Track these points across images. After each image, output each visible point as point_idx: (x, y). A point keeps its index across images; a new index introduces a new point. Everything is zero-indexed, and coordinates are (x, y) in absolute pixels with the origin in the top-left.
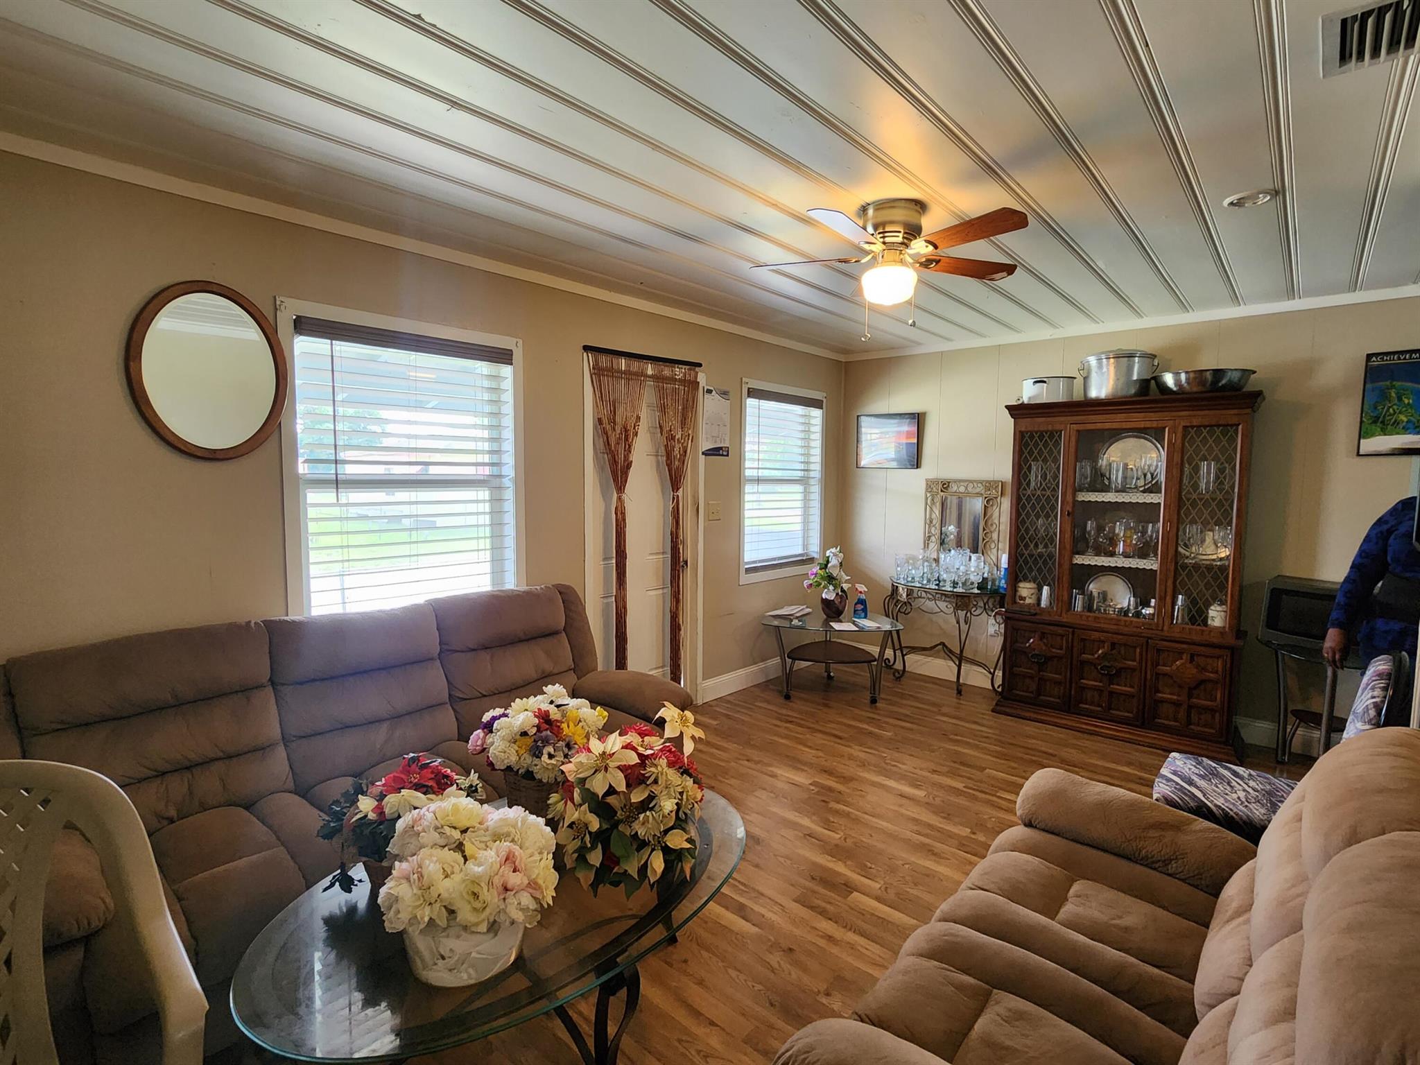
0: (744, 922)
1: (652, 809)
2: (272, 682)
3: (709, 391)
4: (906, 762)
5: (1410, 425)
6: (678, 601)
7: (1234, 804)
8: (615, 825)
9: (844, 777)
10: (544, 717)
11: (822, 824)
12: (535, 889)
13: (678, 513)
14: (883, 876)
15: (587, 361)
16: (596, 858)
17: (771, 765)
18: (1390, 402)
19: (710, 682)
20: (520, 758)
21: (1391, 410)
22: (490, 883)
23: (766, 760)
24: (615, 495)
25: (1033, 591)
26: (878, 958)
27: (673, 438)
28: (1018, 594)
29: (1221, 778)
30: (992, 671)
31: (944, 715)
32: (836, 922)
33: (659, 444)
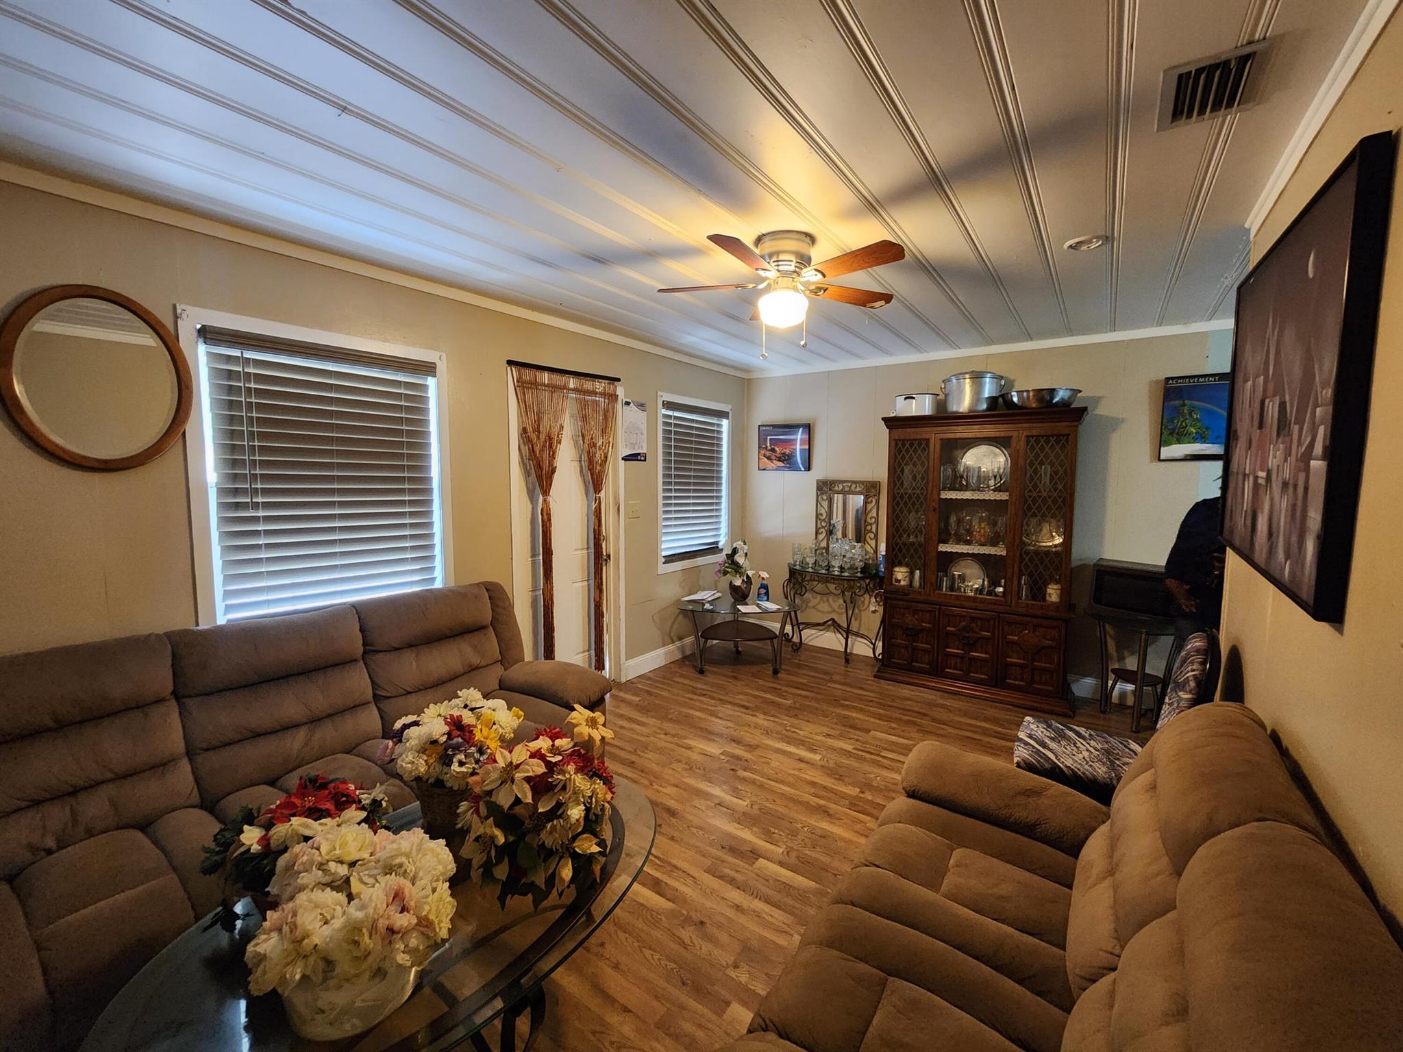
0: (658, 897)
1: (560, 817)
2: (176, 695)
3: (628, 403)
4: (804, 728)
5: (1198, 436)
6: (601, 591)
7: (1080, 764)
8: (522, 837)
9: (750, 746)
10: (456, 725)
11: (731, 793)
12: (426, 926)
13: (600, 513)
14: (785, 840)
15: (511, 375)
16: (501, 872)
17: (685, 738)
18: (1183, 417)
19: (632, 662)
20: (429, 768)
21: (1184, 424)
22: (373, 929)
23: (682, 733)
24: (541, 498)
25: (906, 574)
26: (781, 924)
27: (595, 445)
28: (894, 577)
29: (1068, 739)
30: (873, 641)
31: (835, 682)
32: (744, 891)
33: (582, 450)
